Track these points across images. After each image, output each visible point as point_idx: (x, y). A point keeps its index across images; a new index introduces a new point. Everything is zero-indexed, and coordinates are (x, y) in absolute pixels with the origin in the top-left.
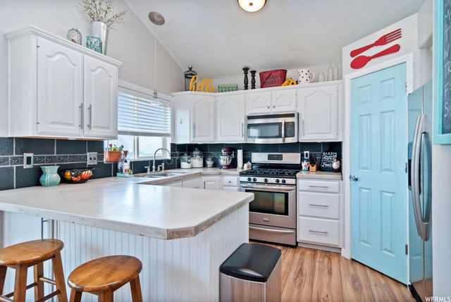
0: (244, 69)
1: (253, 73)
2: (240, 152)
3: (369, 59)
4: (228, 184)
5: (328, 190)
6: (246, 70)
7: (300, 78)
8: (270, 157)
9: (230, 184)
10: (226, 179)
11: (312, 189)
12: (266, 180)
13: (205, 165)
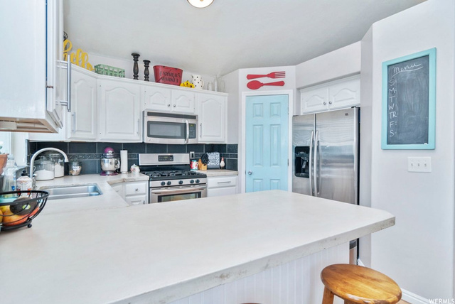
0: (132, 54)
1: (147, 63)
2: (124, 154)
3: (262, 85)
4: (134, 192)
5: (231, 184)
6: (136, 56)
7: (195, 83)
8: (161, 159)
9: (138, 192)
10: (130, 187)
11: (221, 185)
12: (181, 183)
13: (67, 172)
